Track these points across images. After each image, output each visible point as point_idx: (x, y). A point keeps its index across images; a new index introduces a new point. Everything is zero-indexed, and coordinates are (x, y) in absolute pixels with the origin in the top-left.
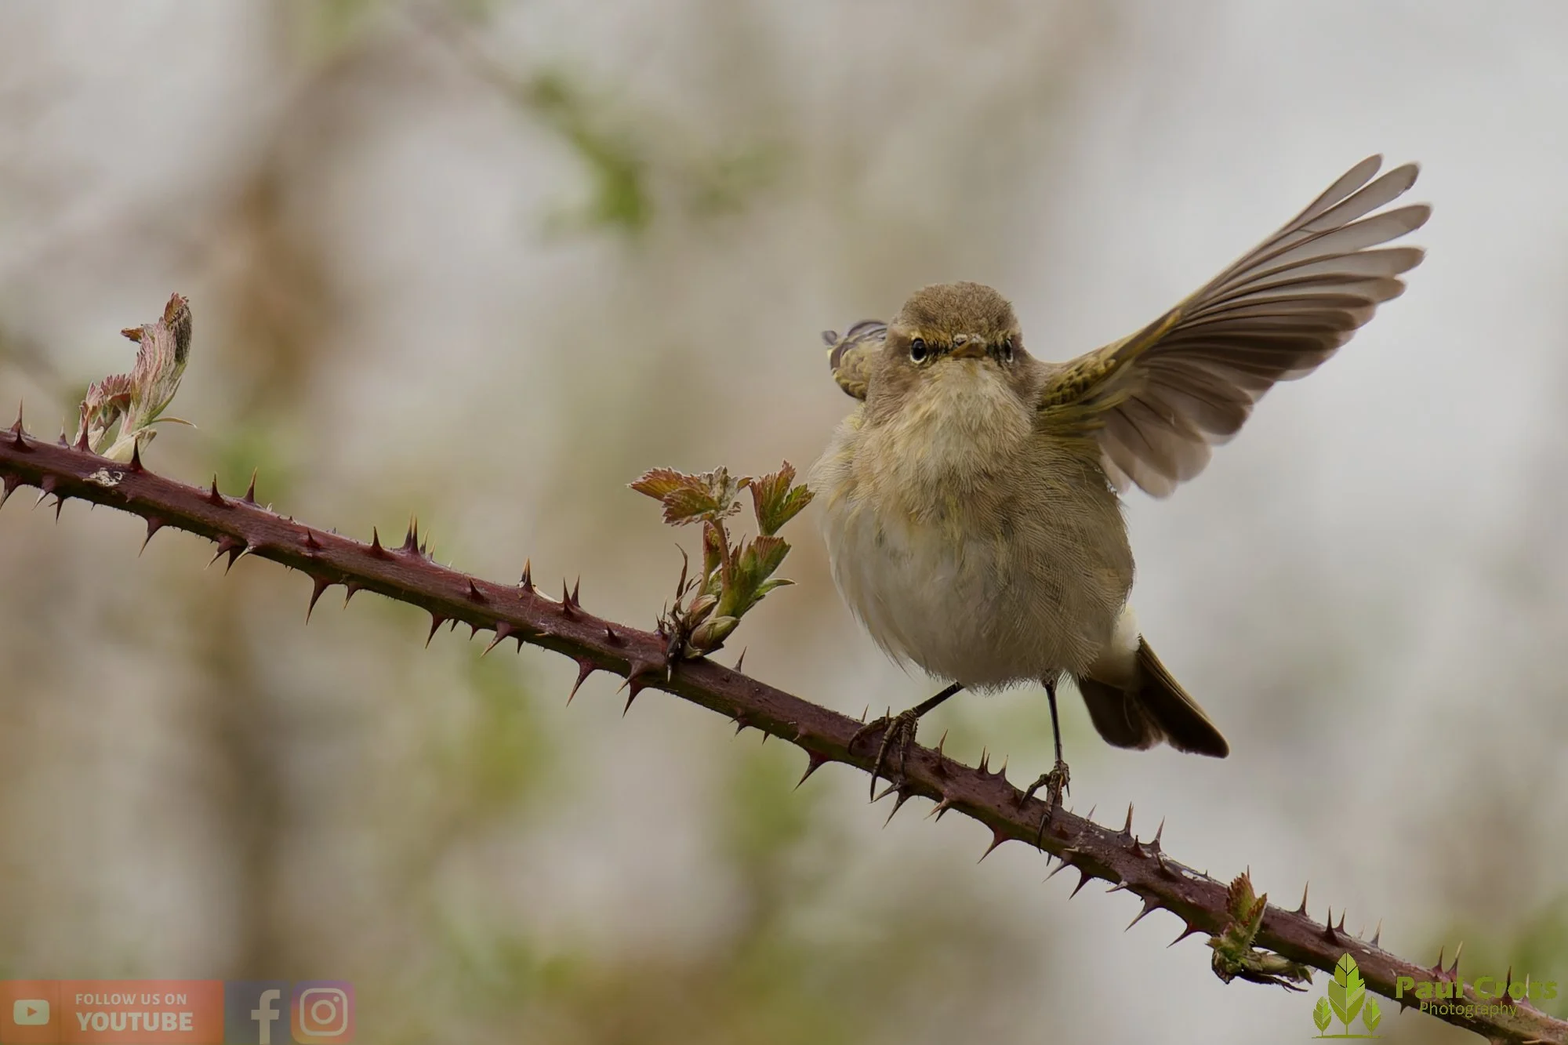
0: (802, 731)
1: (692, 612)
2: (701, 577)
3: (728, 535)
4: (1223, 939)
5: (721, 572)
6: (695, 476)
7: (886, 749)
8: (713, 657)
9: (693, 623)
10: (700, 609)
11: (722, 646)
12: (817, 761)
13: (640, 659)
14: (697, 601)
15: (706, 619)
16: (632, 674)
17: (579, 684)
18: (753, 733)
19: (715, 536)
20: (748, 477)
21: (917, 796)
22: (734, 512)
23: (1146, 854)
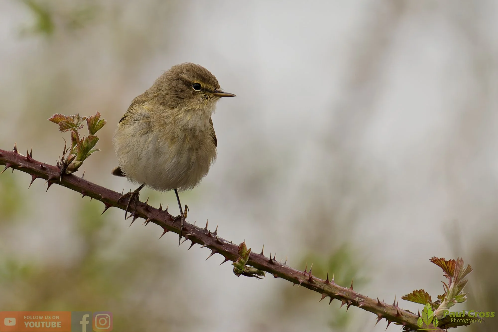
0: (103, 197)
1: (68, 159)
2: (70, 148)
3: (79, 135)
4: (237, 263)
5: (77, 147)
6: (69, 116)
7: (130, 202)
8: (74, 174)
9: (68, 163)
10: (70, 159)
11: (77, 170)
12: (108, 206)
13: (51, 174)
14: (69, 156)
15: (72, 161)
16: (49, 179)
17: (32, 182)
18: (87, 198)
19: (75, 136)
20: (85, 116)
21: (139, 218)
22: (81, 128)
23: (212, 236)
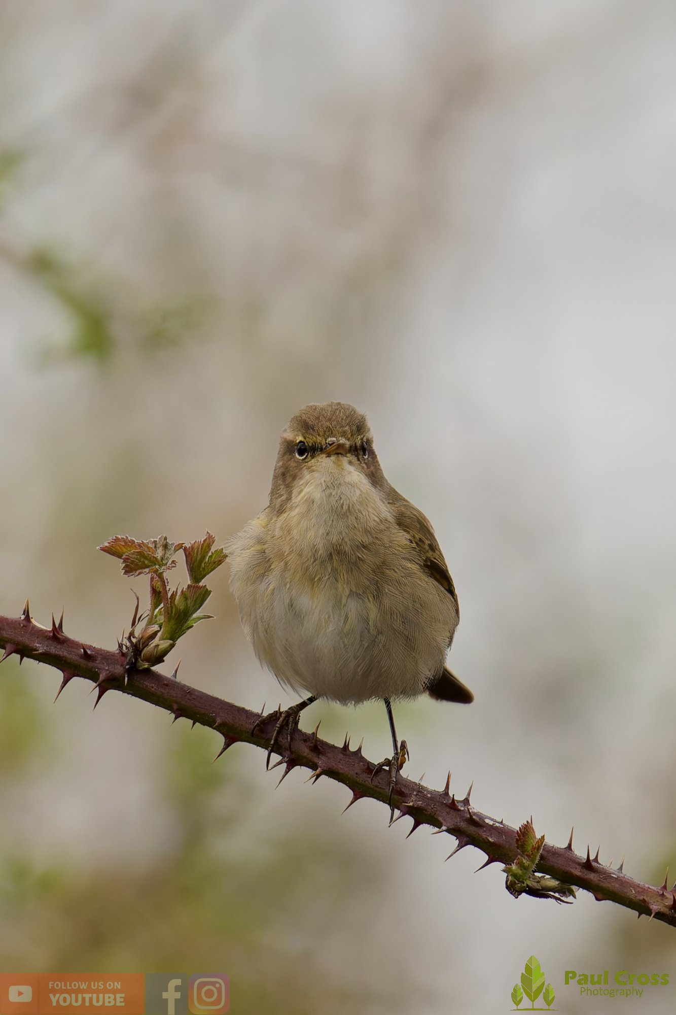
0: (219, 721)
1: (142, 637)
2: (148, 612)
3: (168, 583)
4: (514, 867)
5: (163, 609)
6: (145, 541)
7: (278, 734)
8: (157, 668)
9: (143, 644)
10: (148, 635)
11: (163, 661)
12: (230, 740)
13: (106, 670)
14: (146, 629)
15: (152, 642)
16: (100, 680)
17: (63, 687)
18: (185, 722)
19: (158, 584)
20: (181, 542)
21: (299, 767)
22: (172, 567)
23: (459, 807)
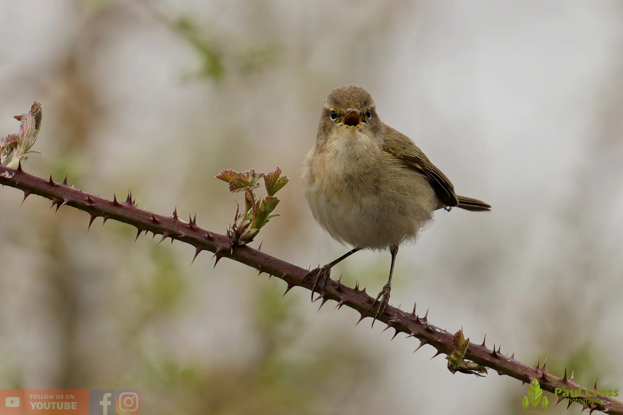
0: (285, 274)
1: (241, 227)
2: (244, 213)
3: (255, 196)
4: (452, 356)
5: (252, 211)
6: (242, 173)
7: (318, 281)
8: (249, 245)
9: (241, 231)
10: (243, 226)
11: (253, 240)
12: (291, 286)
13: (220, 246)
14: (243, 222)
15: (246, 229)
16: (217, 252)
17: (196, 256)
18: (265, 275)
19: (249, 197)
20: (262, 173)
21: (330, 300)
22: (257, 187)
23: (421, 322)
